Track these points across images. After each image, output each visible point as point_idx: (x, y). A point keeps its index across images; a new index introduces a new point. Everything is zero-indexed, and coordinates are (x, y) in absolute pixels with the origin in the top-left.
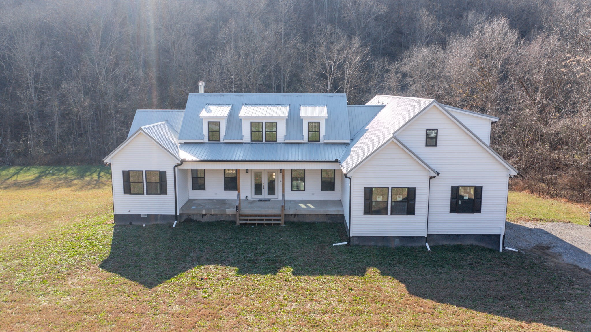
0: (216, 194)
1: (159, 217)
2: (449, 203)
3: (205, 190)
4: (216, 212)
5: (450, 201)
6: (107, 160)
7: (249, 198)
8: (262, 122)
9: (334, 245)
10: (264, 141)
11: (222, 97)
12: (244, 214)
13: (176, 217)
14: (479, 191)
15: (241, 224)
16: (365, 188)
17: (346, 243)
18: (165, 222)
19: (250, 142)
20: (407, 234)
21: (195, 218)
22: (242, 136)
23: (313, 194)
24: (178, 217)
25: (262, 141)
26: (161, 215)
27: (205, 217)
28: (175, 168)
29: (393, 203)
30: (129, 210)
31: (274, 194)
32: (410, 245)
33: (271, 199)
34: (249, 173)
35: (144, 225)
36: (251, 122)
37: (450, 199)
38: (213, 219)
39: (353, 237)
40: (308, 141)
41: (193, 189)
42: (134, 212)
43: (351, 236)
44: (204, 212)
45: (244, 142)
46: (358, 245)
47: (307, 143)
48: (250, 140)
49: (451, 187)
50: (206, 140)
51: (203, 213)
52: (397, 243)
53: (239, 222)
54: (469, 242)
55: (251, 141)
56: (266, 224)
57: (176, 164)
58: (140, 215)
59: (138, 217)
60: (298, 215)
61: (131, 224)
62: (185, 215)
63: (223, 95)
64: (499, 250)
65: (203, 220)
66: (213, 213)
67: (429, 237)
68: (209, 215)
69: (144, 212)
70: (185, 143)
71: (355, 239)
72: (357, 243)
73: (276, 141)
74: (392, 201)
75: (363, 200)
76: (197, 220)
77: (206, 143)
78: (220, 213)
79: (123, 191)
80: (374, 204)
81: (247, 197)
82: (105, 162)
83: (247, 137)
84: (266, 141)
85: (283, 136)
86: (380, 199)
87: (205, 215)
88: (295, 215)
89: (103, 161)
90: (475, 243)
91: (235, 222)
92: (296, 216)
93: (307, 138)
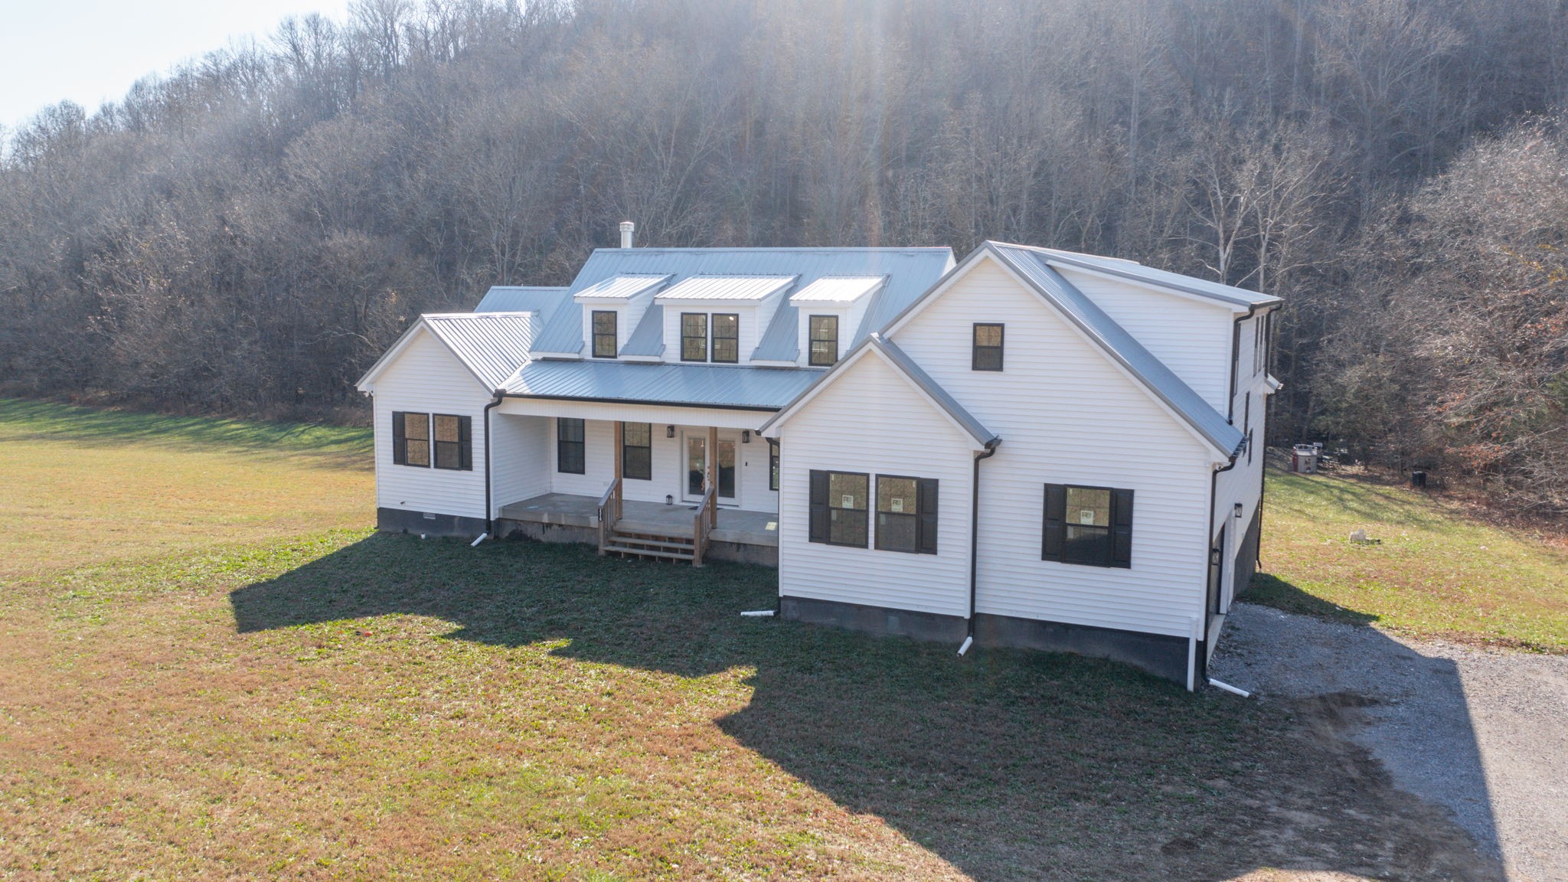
1: (456, 520)
2: (1040, 533)
3: (583, 472)
4: (570, 522)
5: (1041, 527)
6: (362, 386)
7: (677, 501)
8: (706, 315)
9: (742, 613)
10: (709, 362)
11: (660, 257)
12: (627, 531)
13: (488, 525)
14: (1121, 503)
15: (610, 553)
16: (811, 471)
17: (771, 613)
18: (467, 534)
19: (678, 361)
20: (918, 606)
21: (531, 531)
22: (662, 345)
24: (492, 524)
25: (705, 360)
26: (461, 517)
27: (548, 532)
28: (487, 409)
29: (883, 519)
30: (402, 499)
31: (731, 495)
32: (925, 636)
33: (726, 508)
34: (677, 439)
35: (423, 536)
36: (683, 314)
37: (1041, 520)
38: (565, 538)
39: (786, 598)
40: (811, 363)
41: (560, 470)
42: (411, 506)
43: (781, 595)
44: (546, 519)
45: (667, 361)
46: (794, 621)
47: (806, 370)
48: (679, 357)
49: (1042, 487)
50: (587, 354)
51: (544, 521)
52: (894, 627)
53: (603, 549)
54: (1098, 651)
55: (683, 359)
56: (661, 558)
57: (489, 402)
58: (422, 514)
59: (417, 518)
60: (745, 545)
61: (405, 532)
62: (509, 523)
63: (663, 252)
64: (1185, 686)
65: (545, 538)
66: (563, 523)
67: (976, 622)
68: (555, 527)
69: (429, 508)
70: (545, 360)
71: (791, 604)
72: (795, 615)
73: (737, 362)
74: (877, 514)
75: (807, 504)
76: (533, 537)
77: (588, 361)
78: (576, 524)
79: (392, 458)
80: (834, 515)
81: (669, 497)
82: (359, 389)
83: (672, 351)
84: (713, 360)
85: (753, 350)
86: (848, 504)
87: (549, 525)
88: (739, 545)
89: (356, 388)
90: (1117, 656)
91: (595, 549)
92: (742, 549)
93: (806, 356)
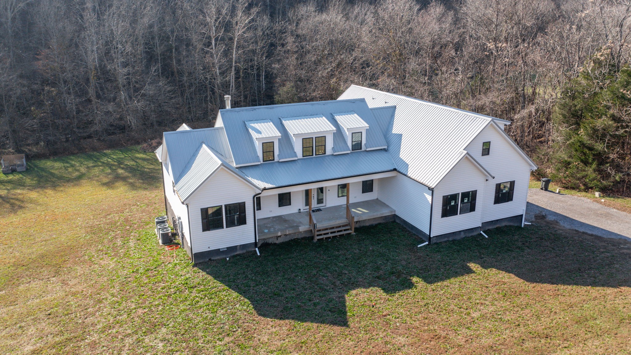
0: (271, 211)
1: (238, 247)
3: (260, 209)
4: (290, 232)
5: (494, 196)
7: (302, 211)
8: (312, 138)
9: (418, 246)
10: (314, 156)
13: (255, 244)
14: (512, 184)
15: (318, 240)
16: (443, 196)
17: (427, 243)
18: (244, 251)
19: (302, 157)
20: (469, 227)
21: (270, 241)
22: (295, 152)
23: (355, 197)
24: (257, 243)
25: (313, 155)
26: (240, 245)
27: (279, 239)
28: (254, 198)
29: (462, 205)
30: (208, 246)
32: (470, 235)
33: (321, 208)
35: (228, 259)
36: (303, 139)
37: (494, 194)
38: (287, 239)
39: (433, 237)
40: (352, 150)
42: (212, 248)
45: (297, 159)
46: (436, 243)
47: (351, 153)
49: (495, 186)
50: (261, 161)
51: (278, 235)
52: (462, 235)
53: (316, 238)
56: (339, 235)
57: (255, 194)
58: (219, 249)
59: (217, 252)
60: (359, 221)
61: (210, 259)
64: (521, 226)
65: (277, 242)
66: (287, 233)
68: (283, 236)
69: (223, 245)
70: (241, 167)
72: (435, 241)
73: (325, 154)
75: (441, 207)
76: (273, 243)
77: (262, 164)
78: (293, 232)
79: (202, 229)
81: (299, 210)
83: (299, 154)
84: (316, 155)
85: (331, 148)
86: (453, 203)
87: (280, 236)
93: (351, 148)
